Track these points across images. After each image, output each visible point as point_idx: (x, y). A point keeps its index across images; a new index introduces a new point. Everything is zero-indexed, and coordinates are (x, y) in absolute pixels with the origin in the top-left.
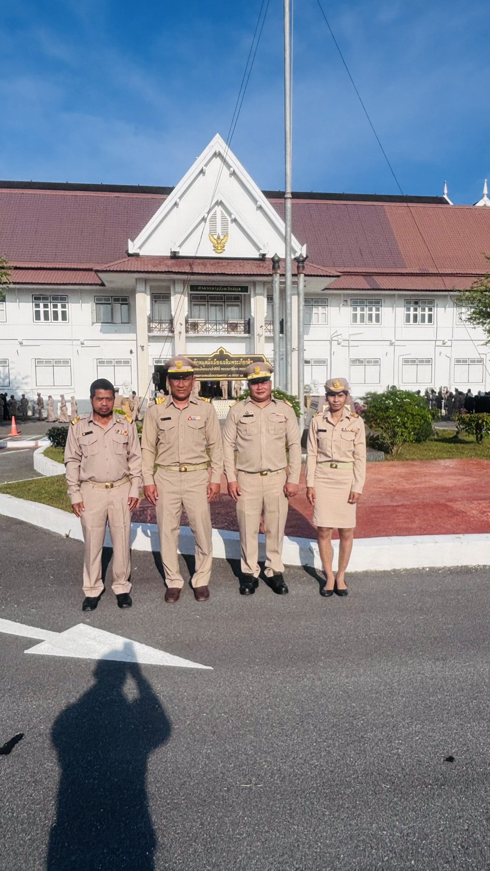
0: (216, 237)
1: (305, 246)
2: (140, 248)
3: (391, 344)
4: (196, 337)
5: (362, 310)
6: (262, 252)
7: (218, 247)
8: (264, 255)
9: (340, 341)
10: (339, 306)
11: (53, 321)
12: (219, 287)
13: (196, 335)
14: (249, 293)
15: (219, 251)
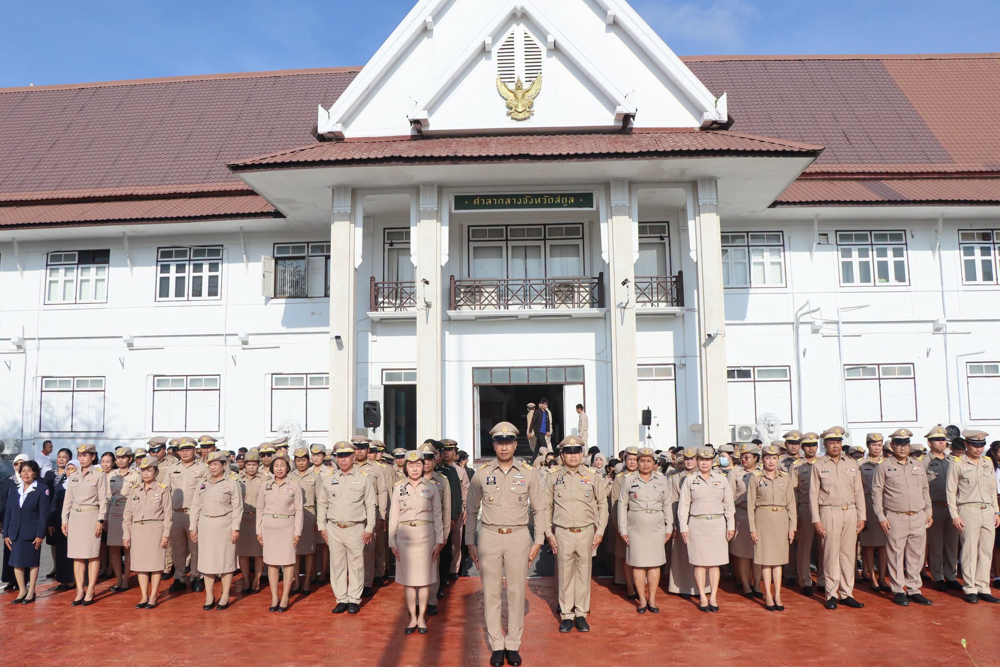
0: (512, 86)
1: (724, 98)
2: (346, 121)
3: (937, 330)
4: (478, 319)
5: (863, 253)
6: (624, 109)
7: (516, 106)
8: (627, 118)
9: (818, 323)
10: (810, 250)
11: (191, 298)
12: (522, 196)
13: (477, 312)
14: (594, 209)
15: (521, 116)
